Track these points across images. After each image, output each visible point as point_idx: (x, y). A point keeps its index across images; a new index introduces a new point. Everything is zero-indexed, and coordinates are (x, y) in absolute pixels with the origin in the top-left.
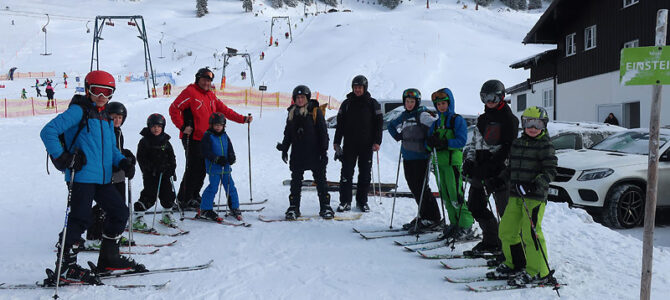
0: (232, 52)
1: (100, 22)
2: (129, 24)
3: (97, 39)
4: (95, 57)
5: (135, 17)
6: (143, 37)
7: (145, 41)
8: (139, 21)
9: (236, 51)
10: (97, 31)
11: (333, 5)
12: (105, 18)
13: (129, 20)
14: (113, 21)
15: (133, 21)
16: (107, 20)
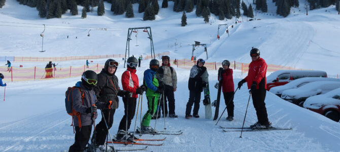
0: (197, 43)
1: (130, 31)
2: (144, 31)
3: (129, 39)
4: (128, 48)
5: (147, 28)
6: (150, 38)
7: (151, 39)
8: (148, 30)
9: (199, 43)
10: (129, 35)
11: (252, 17)
12: (132, 29)
13: (144, 29)
14: (136, 30)
15: (146, 30)
16: (134, 30)
